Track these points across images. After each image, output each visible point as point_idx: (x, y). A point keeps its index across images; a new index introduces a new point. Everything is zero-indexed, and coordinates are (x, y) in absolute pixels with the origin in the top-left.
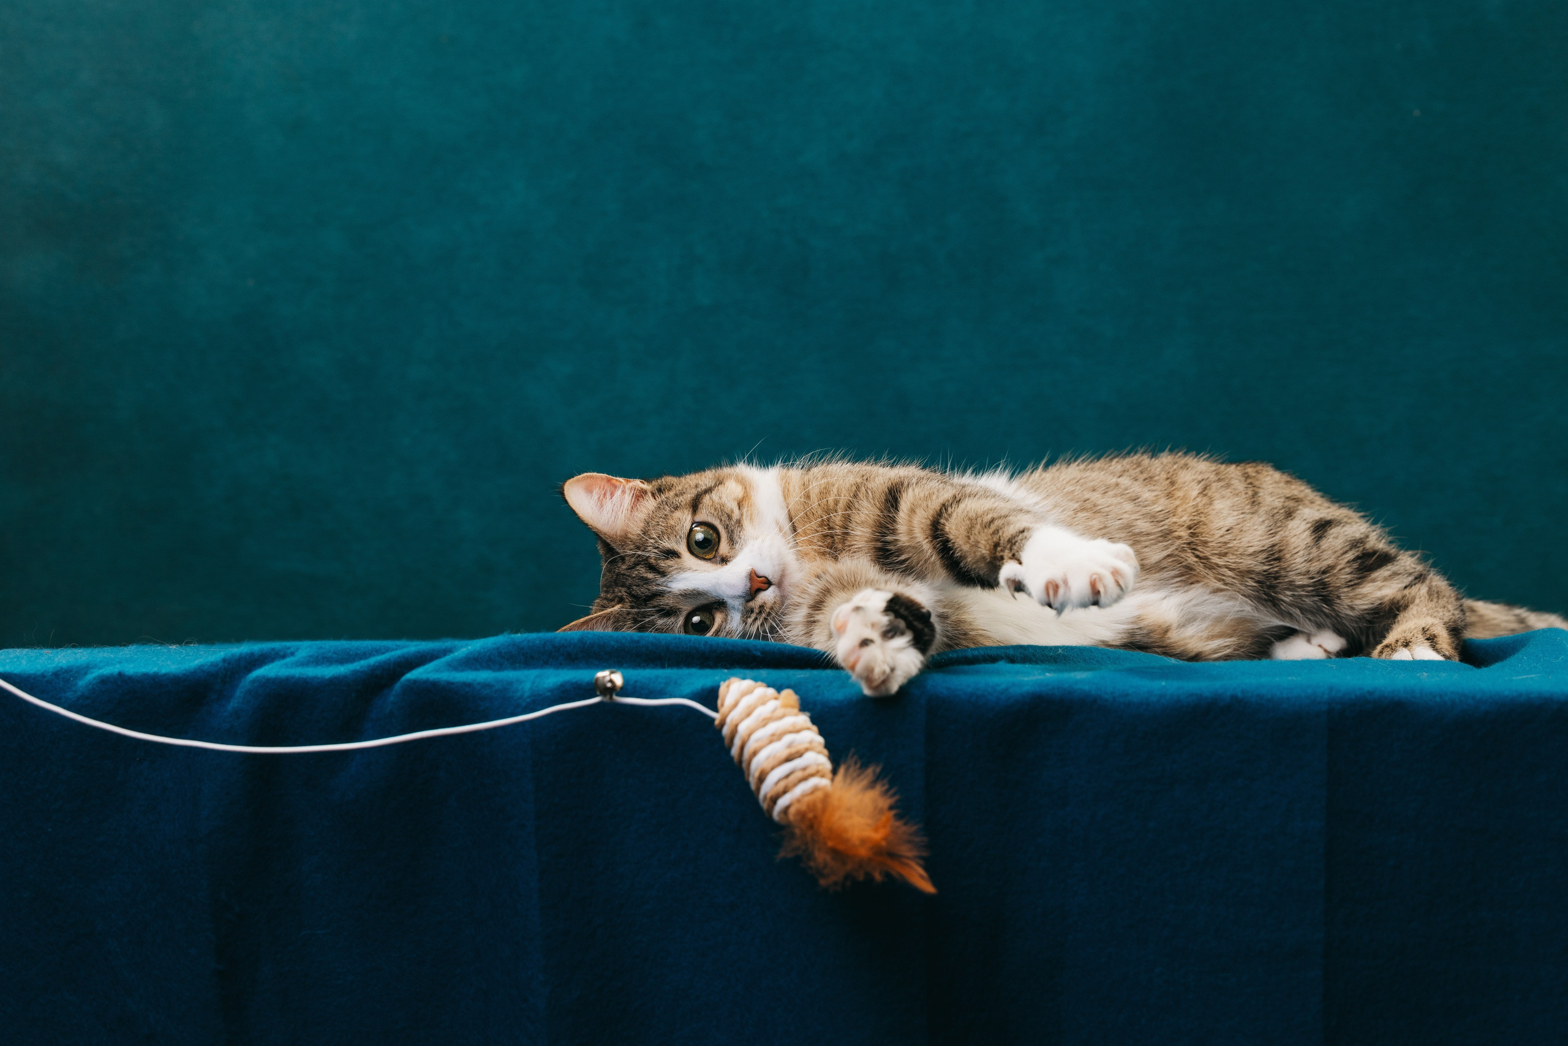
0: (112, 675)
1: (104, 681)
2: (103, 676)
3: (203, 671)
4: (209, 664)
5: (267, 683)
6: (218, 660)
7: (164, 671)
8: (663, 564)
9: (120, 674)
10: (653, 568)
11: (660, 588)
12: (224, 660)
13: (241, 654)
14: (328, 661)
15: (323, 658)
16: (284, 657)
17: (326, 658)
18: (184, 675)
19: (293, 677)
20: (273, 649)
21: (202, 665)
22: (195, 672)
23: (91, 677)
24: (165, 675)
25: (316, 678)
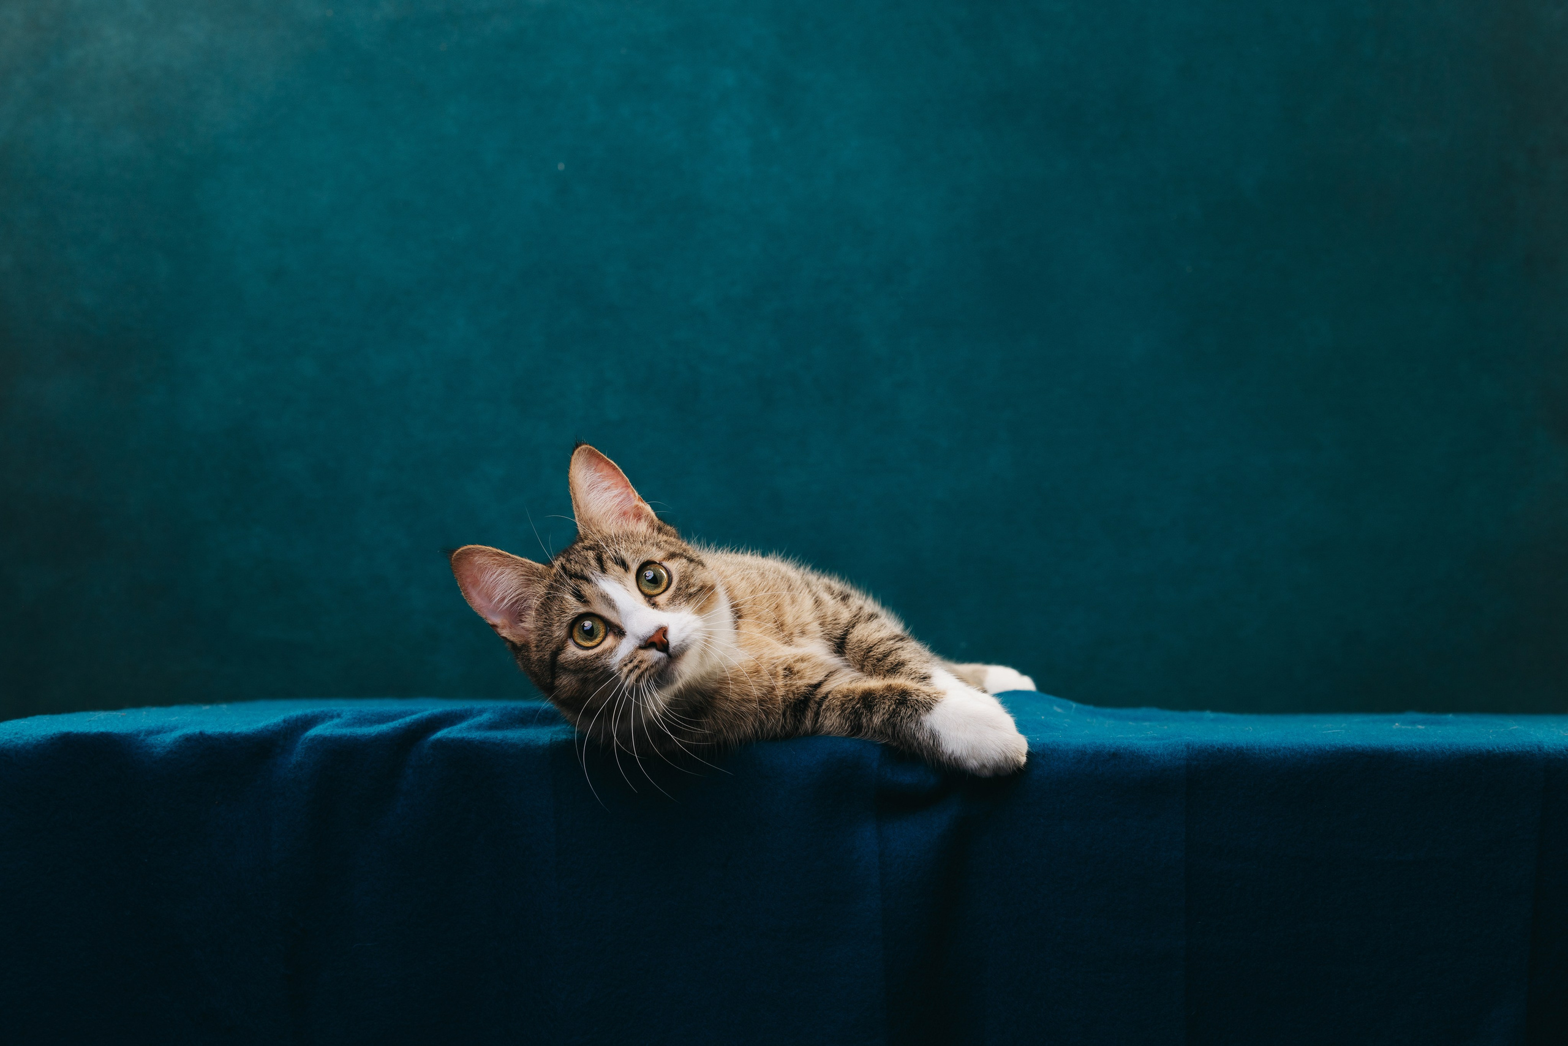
0: (194, 734)
1: (188, 739)
2: (187, 734)
3: (268, 730)
4: (272, 724)
5: (323, 740)
6: (280, 721)
7: (236, 731)
8: (609, 564)
9: (201, 733)
10: (600, 560)
11: (591, 576)
12: (284, 721)
13: (297, 716)
14: (368, 722)
15: (365, 719)
16: (332, 717)
17: (367, 719)
18: (254, 733)
19: (345, 736)
20: (323, 712)
21: (267, 726)
22: (262, 731)
23: (177, 734)
24: (238, 734)
25: (364, 735)
